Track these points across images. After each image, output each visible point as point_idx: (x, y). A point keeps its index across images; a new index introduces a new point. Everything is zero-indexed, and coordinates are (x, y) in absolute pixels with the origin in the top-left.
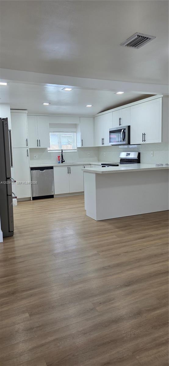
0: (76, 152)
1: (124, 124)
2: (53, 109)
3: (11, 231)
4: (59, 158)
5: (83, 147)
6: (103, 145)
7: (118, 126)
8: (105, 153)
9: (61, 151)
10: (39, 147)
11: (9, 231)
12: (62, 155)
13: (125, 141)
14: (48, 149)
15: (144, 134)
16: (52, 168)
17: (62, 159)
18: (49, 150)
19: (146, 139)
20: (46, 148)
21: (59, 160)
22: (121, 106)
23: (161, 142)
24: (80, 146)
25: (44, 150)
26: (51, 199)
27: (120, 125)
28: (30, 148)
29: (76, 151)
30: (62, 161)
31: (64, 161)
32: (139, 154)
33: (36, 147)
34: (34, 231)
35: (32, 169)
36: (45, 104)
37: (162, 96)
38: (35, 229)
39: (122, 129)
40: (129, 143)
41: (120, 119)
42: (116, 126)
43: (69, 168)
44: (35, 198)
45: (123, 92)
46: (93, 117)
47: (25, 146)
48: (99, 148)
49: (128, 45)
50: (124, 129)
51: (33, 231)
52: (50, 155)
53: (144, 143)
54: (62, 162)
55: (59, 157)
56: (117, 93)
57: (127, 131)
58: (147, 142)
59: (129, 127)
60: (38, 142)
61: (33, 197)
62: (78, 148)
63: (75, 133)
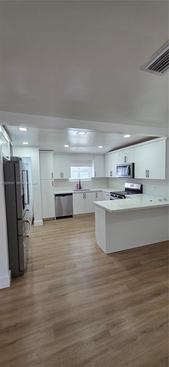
1: (129, 162)
2: (73, 149)
3: (21, 270)
5: (96, 177)
6: (111, 177)
7: (124, 163)
8: (112, 182)
9: (79, 181)
10: (62, 178)
11: (20, 271)
12: (80, 183)
13: (130, 175)
15: (147, 170)
16: (71, 194)
17: (79, 187)
18: (70, 180)
19: (149, 175)
20: (68, 179)
21: (78, 187)
22: (127, 147)
23: (165, 179)
24: (94, 177)
25: (67, 180)
26: (70, 219)
27: (125, 162)
28: (54, 179)
29: (91, 180)
31: (81, 188)
32: (142, 186)
33: (60, 178)
34: (46, 267)
35: (56, 195)
36: (65, 146)
37: (166, 138)
38: (47, 265)
39: (127, 166)
40: (133, 177)
41: (125, 157)
42: (122, 163)
43: (85, 194)
44: (57, 218)
45: (130, 136)
46: (104, 155)
47: (51, 178)
48: (108, 178)
49: (150, 68)
50: (129, 166)
51: (44, 268)
52: (71, 184)
53: (147, 178)
54: (80, 188)
55: (77, 185)
56: (124, 136)
57: (131, 167)
58: (150, 178)
59: (133, 164)
60: (62, 174)
61: (56, 217)
62: (92, 178)
63: (90, 167)
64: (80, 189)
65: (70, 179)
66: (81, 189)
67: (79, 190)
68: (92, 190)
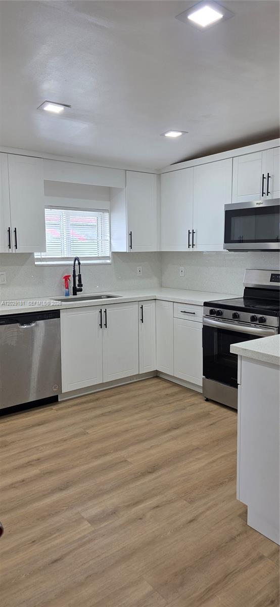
0: (109, 264)
4: (66, 280)
5: (132, 251)
9: (72, 262)
10: (14, 250)
12: (74, 271)
14: (36, 257)
18: (39, 259)
20: (32, 254)
21: (67, 287)
24: (123, 248)
29: (109, 261)
30: (74, 288)
31: (82, 290)
33: (3, 249)
43: (103, 311)
48: (163, 255)
52: (41, 273)
54: (75, 291)
55: (67, 278)
60: (12, 235)
62: (114, 253)
63: (107, 215)
64: (75, 294)
65: (37, 255)
66: (79, 294)
67: (71, 296)
68: (126, 296)
